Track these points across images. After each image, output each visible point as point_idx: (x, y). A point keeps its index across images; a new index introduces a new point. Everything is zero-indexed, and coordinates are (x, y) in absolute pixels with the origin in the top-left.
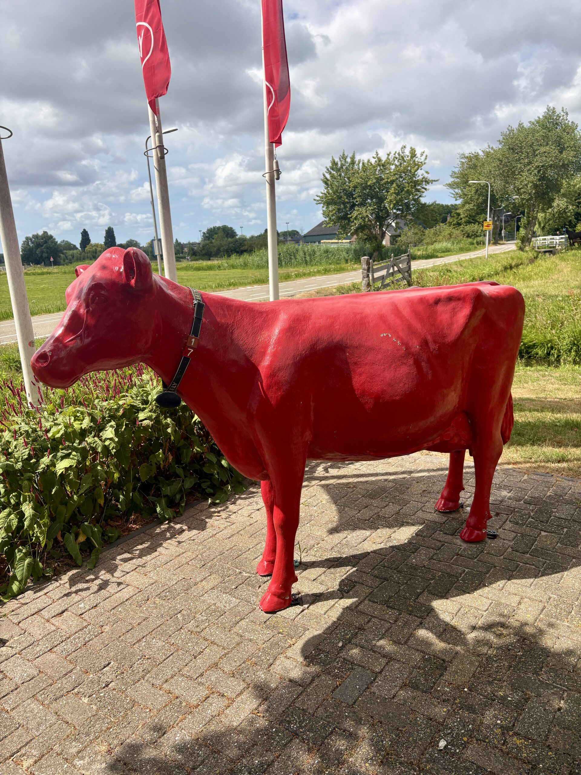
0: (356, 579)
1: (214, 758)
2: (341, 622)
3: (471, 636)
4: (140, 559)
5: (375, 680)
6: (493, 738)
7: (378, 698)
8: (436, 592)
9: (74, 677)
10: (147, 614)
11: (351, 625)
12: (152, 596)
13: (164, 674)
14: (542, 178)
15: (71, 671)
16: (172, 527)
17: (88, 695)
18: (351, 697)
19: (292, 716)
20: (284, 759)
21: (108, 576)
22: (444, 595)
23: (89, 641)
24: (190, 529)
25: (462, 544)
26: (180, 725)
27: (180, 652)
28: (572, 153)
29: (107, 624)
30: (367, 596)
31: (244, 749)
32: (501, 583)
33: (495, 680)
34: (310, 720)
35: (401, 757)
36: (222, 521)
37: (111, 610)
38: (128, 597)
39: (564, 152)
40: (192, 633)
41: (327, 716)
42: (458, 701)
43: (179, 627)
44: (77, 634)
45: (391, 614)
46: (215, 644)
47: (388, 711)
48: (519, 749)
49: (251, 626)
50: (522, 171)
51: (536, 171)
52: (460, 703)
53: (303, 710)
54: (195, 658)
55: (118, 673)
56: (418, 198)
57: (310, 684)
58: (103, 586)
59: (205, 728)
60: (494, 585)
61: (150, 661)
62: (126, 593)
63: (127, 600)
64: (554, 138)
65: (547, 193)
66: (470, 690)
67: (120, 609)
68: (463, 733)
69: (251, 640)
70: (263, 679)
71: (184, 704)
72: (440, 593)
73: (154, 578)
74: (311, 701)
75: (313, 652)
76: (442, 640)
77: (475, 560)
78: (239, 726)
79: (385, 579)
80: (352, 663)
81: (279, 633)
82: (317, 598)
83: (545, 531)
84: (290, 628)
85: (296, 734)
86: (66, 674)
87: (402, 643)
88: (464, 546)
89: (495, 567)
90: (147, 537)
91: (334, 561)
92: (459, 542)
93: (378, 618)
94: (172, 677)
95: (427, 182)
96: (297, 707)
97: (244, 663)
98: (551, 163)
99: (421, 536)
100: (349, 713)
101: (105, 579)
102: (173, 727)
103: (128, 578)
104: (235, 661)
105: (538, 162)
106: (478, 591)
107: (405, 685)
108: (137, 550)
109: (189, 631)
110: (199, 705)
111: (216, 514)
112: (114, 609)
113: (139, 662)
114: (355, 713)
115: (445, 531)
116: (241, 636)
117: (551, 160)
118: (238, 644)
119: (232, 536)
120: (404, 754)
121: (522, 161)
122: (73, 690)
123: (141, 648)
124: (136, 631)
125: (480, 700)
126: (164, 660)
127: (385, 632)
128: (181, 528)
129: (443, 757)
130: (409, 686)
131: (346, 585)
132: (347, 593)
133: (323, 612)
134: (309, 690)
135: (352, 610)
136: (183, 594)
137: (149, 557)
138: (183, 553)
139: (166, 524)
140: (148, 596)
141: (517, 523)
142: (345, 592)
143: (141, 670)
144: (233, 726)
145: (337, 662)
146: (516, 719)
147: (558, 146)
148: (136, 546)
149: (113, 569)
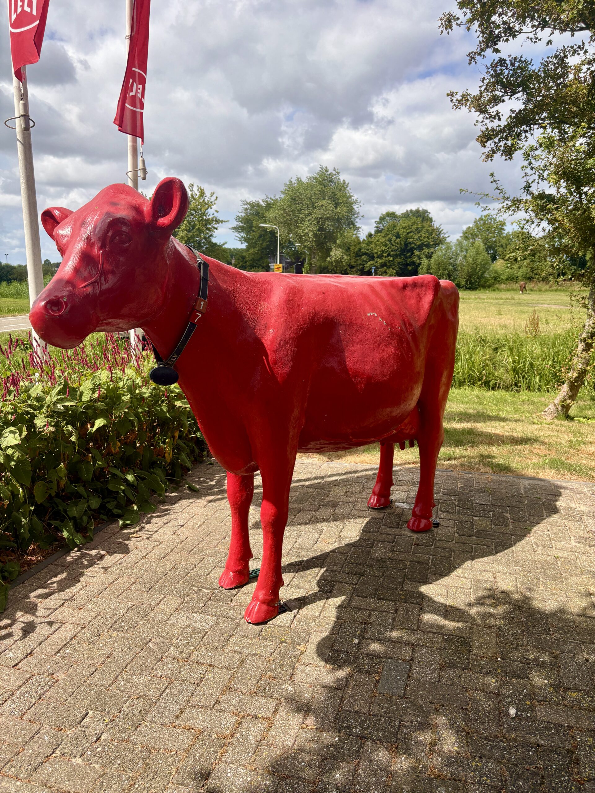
0: (332, 579)
1: (286, 784)
2: (343, 621)
3: (473, 611)
4: (62, 593)
5: (410, 668)
6: (551, 696)
7: (425, 684)
8: (417, 579)
9: (46, 738)
10: (107, 651)
11: (354, 621)
12: (104, 631)
13: (170, 710)
14: (321, 229)
15: (38, 732)
16: (86, 554)
17: (79, 754)
18: (397, 688)
19: (348, 720)
20: (367, 765)
21: (29, 618)
22: (426, 581)
23: (44, 694)
24: (110, 553)
25: (412, 535)
26: (223, 759)
27: (177, 683)
28: (345, 208)
29: (58, 671)
30: (353, 593)
31: (315, 766)
32: (468, 564)
33: (518, 646)
34: (369, 720)
35: (483, 733)
36: (146, 542)
37: (56, 654)
38: (70, 636)
39: (338, 207)
40: (178, 660)
41: (385, 712)
42: (499, 671)
43: (159, 657)
44: (22, 689)
45: (387, 605)
46: (214, 666)
47: (443, 693)
48: (579, 701)
49: (246, 641)
50: (304, 221)
51: (315, 222)
52: (502, 672)
53: (355, 712)
54: (198, 685)
55: (107, 721)
56: (208, 237)
57: (346, 685)
58: (28, 629)
59: (257, 756)
60: (464, 566)
61: (142, 699)
62: (66, 632)
63: (71, 640)
64: (330, 194)
65: (326, 243)
66: (503, 659)
67: (68, 651)
68: (522, 698)
69: (254, 655)
70: (292, 691)
71: (214, 736)
72: (420, 579)
73: (94, 610)
74: (359, 701)
75: (330, 654)
76: (450, 620)
77: (433, 547)
78: (294, 744)
79: (361, 575)
80: (379, 657)
81: (282, 642)
82: (302, 602)
83: (476, 516)
84: (291, 635)
85: (363, 738)
86: (33, 737)
87: (415, 629)
88: (415, 536)
89: (454, 550)
90: (59, 569)
91: (298, 565)
92: (408, 533)
93: (377, 611)
94: (182, 712)
95: (217, 222)
96: (347, 711)
97: (260, 679)
98: (328, 215)
99: (370, 532)
100: (406, 704)
101: (27, 621)
102: (216, 764)
103: (58, 615)
104: (250, 679)
105: (317, 214)
106: (453, 573)
107: (443, 667)
108: (54, 583)
109: (174, 659)
110: (234, 733)
111: (134, 535)
112: (58, 652)
113: (127, 704)
114: (411, 702)
115: (389, 525)
116: (241, 653)
117: (328, 213)
118: (242, 662)
119: (167, 554)
120: (483, 730)
121: (303, 212)
122: (53, 753)
123: (122, 689)
124: (103, 671)
125: (517, 666)
126: (160, 696)
127: (393, 622)
128: (98, 553)
129: (520, 724)
130: (447, 667)
131: (325, 585)
132: (330, 592)
133: (317, 614)
134: (349, 692)
135: (345, 607)
136: (143, 622)
137: (73, 590)
138: (117, 579)
139: (77, 551)
140: (98, 631)
141: (449, 512)
142: (328, 592)
143: (136, 712)
144: (287, 745)
145: (363, 659)
146: (559, 676)
147: (334, 201)
148: (50, 579)
149: (32, 609)
